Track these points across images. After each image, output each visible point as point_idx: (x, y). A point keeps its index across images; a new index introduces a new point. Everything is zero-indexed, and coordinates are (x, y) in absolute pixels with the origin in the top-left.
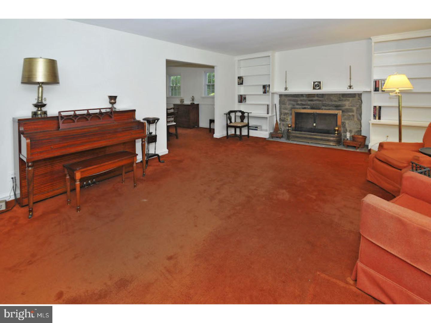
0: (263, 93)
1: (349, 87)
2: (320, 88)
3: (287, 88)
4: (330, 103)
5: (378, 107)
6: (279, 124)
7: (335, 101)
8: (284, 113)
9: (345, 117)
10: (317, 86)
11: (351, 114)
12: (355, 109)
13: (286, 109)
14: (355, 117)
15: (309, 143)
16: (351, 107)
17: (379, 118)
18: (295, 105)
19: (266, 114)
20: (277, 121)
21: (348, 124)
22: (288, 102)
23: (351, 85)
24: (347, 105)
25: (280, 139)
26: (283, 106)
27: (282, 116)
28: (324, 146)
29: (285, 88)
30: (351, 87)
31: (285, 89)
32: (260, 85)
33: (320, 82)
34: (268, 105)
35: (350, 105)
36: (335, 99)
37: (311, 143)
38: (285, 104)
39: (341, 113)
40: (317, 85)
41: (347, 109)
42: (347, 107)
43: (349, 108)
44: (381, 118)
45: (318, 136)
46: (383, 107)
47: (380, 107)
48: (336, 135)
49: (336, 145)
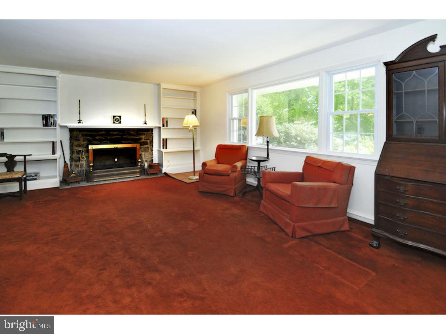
0: (43, 126)
1: (144, 123)
2: (120, 123)
3: (81, 121)
4: (130, 137)
5: (165, 139)
6: (69, 166)
7: (134, 135)
8: (78, 151)
9: (142, 149)
10: (117, 121)
11: (146, 146)
12: (148, 141)
13: (79, 146)
14: (149, 148)
15: (116, 179)
16: (146, 141)
17: (166, 148)
18: (92, 141)
19: (51, 155)
20: (65, 162)
21: (144, 155)
22: (82, 137)
23: (146, 121)
24: (143, 139)
25: (79, 183)
26: (76, 143)
27: (75, 155)
28: (132, 179)
29: (78, 120)
30: (146, 123)
31: (79, 122)
32: (38, 115)
33: (120, 117)
34: (53, 143)
35: (145, 138)
36: (133, 133)
37: (119, 179)
38: (79, 140)
39: (139, 147)
40: (117, 119)
41: (143, 142)
42: (143, 140)
43: (145, 141)
44: (168, 147)
45: (126, 170)
46: (169, 139)
47: (166, 139)
48: (139, 166)
49: (140, 176)
